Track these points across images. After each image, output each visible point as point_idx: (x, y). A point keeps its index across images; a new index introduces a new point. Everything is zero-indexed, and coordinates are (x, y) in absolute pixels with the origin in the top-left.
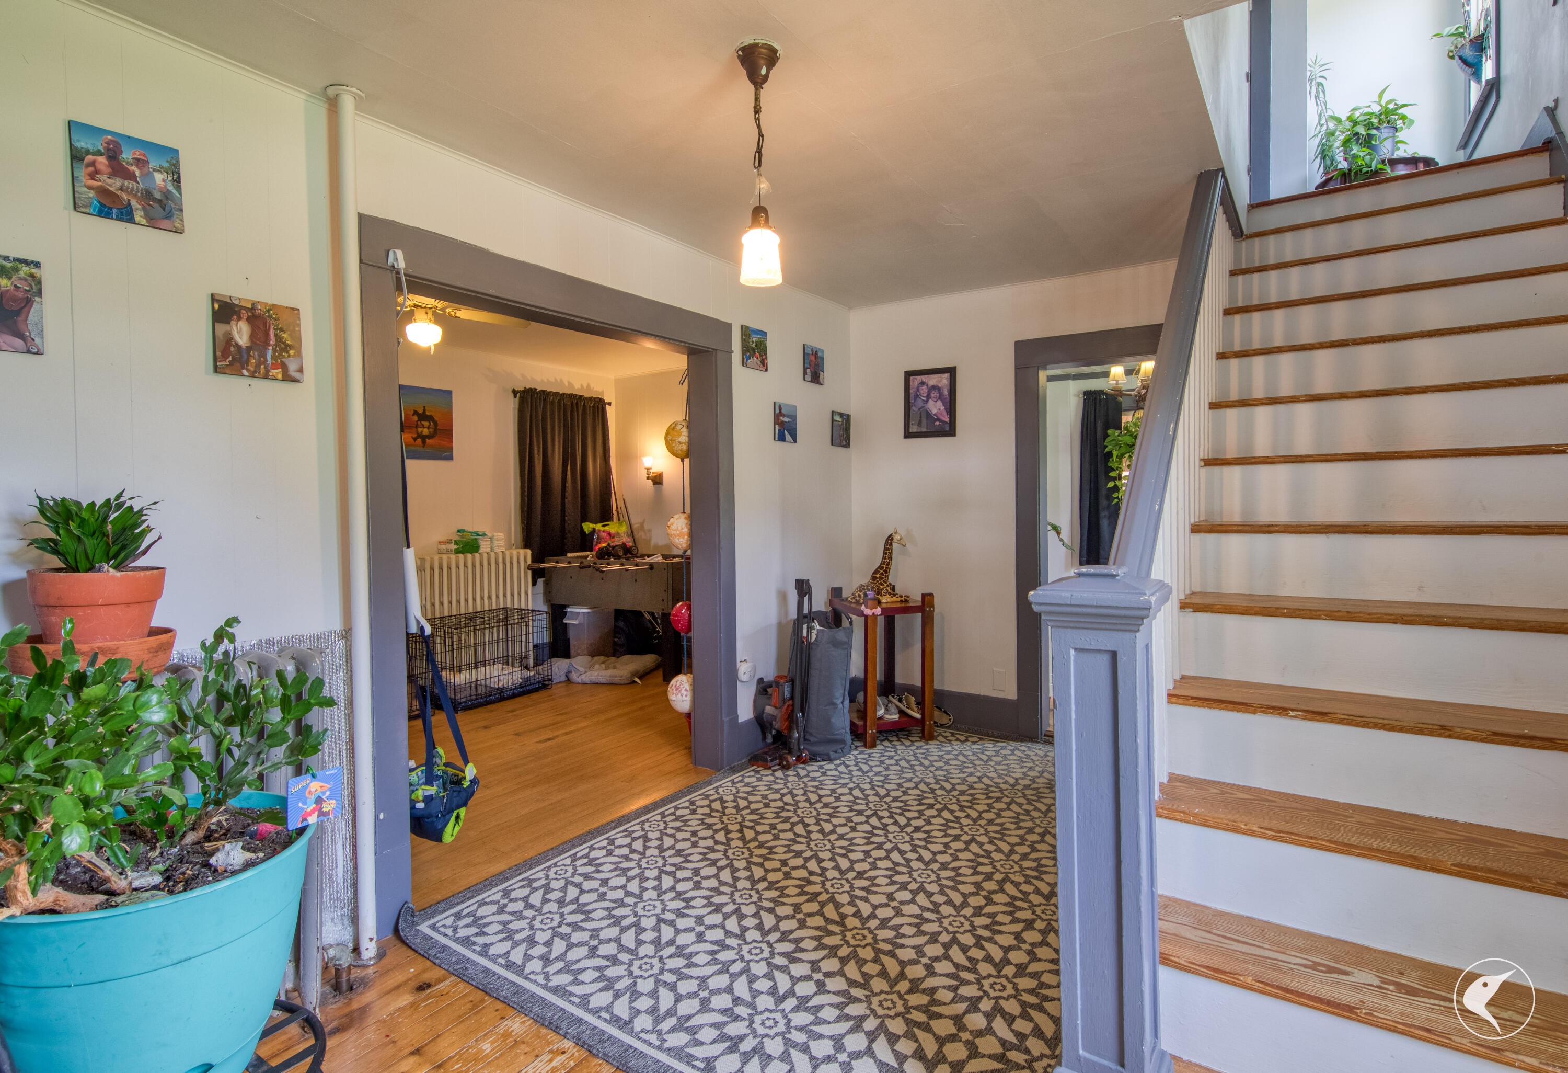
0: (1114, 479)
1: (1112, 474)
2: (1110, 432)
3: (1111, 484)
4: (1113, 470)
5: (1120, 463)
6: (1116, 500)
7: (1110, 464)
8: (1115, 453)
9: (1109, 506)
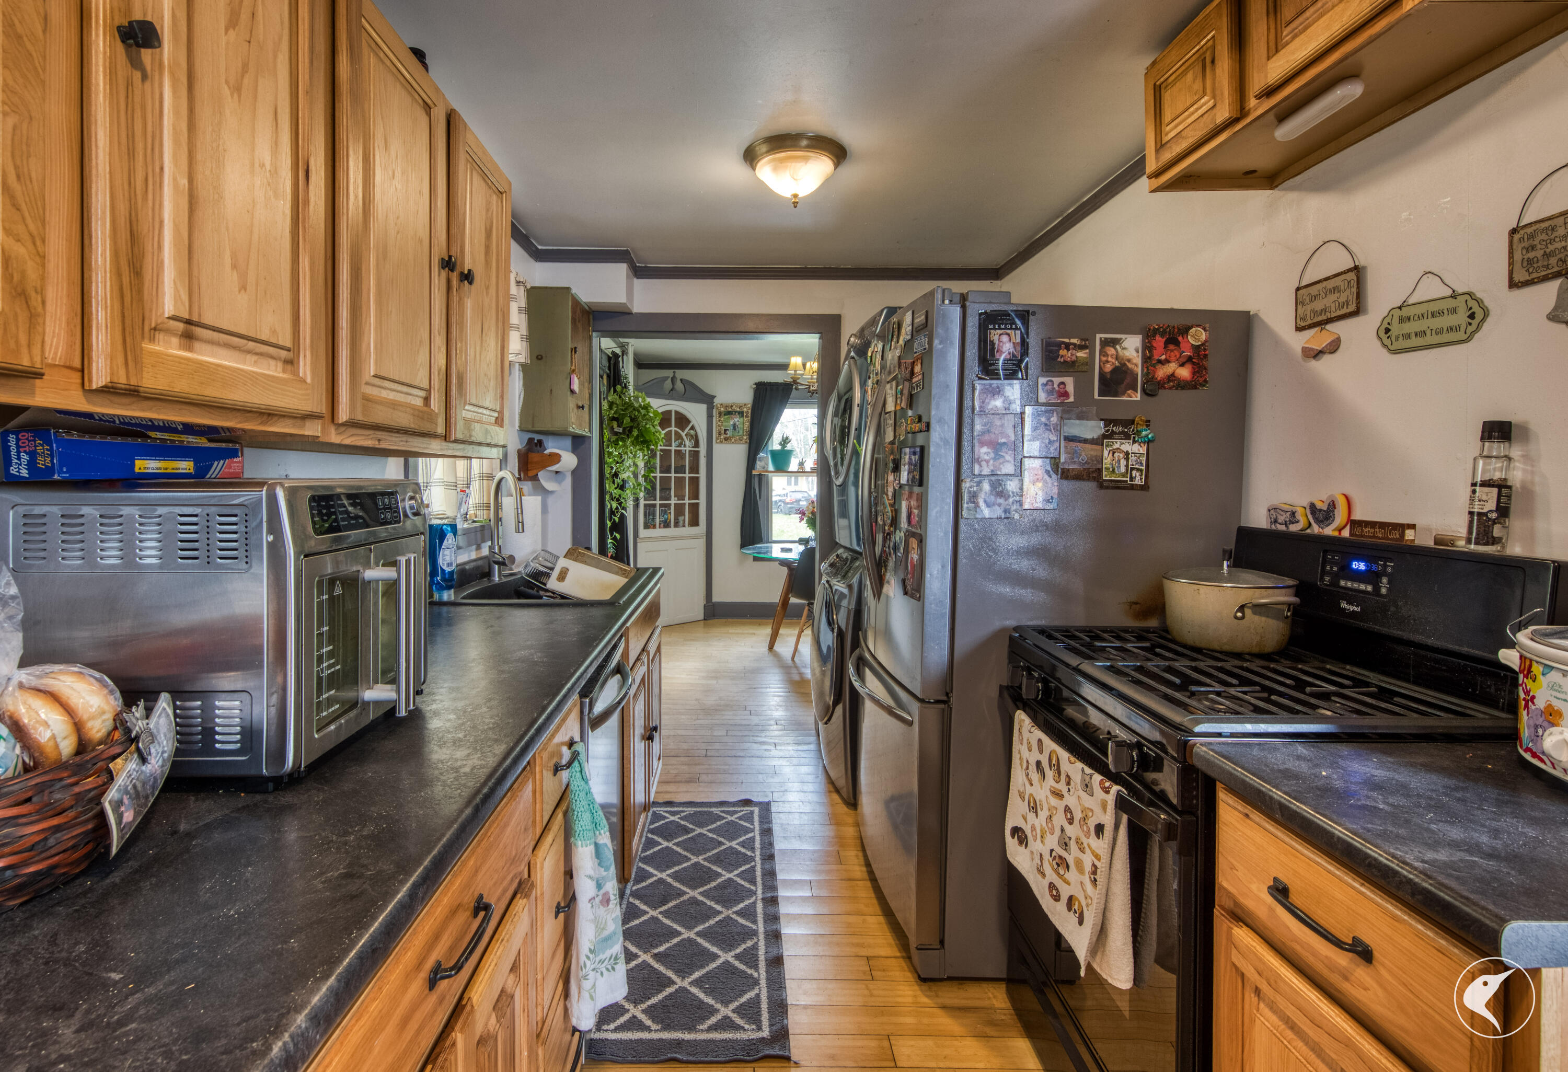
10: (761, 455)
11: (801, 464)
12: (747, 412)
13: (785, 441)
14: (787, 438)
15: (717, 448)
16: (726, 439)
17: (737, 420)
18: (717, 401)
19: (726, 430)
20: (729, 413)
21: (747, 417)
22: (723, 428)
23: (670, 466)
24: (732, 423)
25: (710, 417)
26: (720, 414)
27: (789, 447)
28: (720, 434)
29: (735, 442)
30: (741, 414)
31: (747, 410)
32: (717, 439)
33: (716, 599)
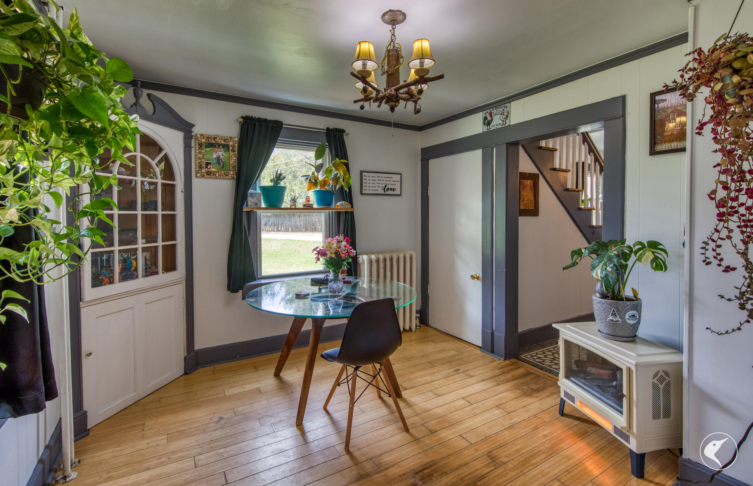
10: (251, 191)
11: (294, 200)
12: (233, 146)
13: (279, 178)
14: (281, 174)
15: (196, 182)
16: (209, 173)
17: (221, 153)
18: (196, 131)
19: (207, 164)
20: (211, 145)
21: (233, 151)
22: (204, 161)
23: (136, 201)
24: (215, 156)
25: (187, 147)
26: (200, 145)
27: (282, 184)
28: (201, 167)
29: (220, 178)
30: (226, 147)
31: (234, 143)
32: (197, 172)
33: (199, 345)
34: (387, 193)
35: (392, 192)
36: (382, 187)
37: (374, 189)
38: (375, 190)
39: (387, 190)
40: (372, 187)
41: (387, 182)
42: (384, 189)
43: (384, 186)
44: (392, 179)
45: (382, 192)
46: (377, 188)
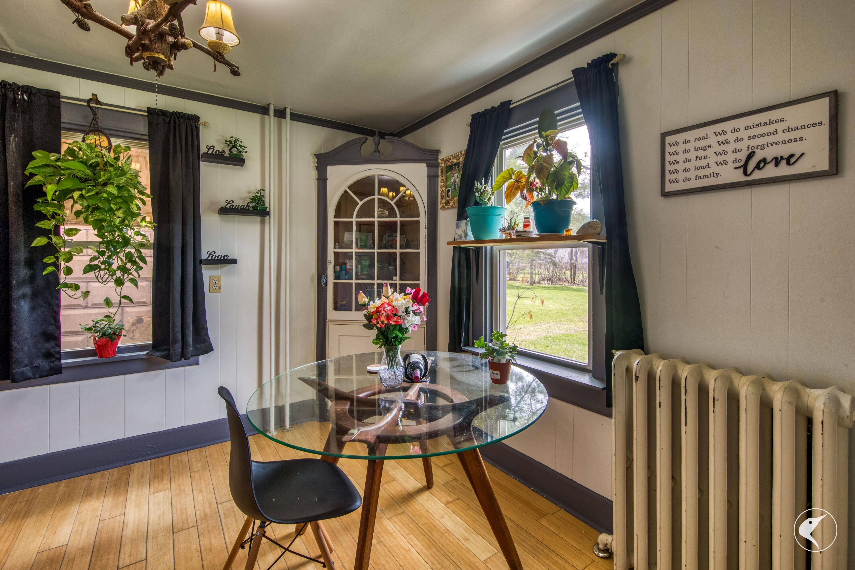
0: (46, 233)
1: (43, 225)
2: (36, 154)
3: (40, 241)
4: (43, 217)
5: (61, 207)
6: (50, 269)
7: (37, 208)
8: (50, 189)
9: (32, 280)
16: (447, 203)
17: (456, 175)
19: (448, 192)
22: (445, 189)
24: (453, 180)
25: (431, 178)
26: (442, 171)
28: (442, 197)
29: (454, 206)
32: (440, 204)
34: (757, 175)
35: (784, 170)
36: (736, 161)
37: (701, 173)
38: (706, 177)
39: (758, 167)
40: (696, 168)
41: (754, 143)
42: (745, 166)
43: (742, 156)
44: (780, 127)
45: (739, 176)
46: (714, 168)
